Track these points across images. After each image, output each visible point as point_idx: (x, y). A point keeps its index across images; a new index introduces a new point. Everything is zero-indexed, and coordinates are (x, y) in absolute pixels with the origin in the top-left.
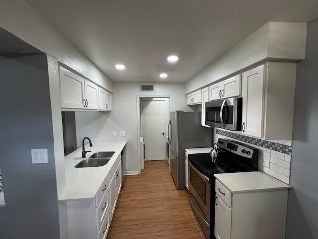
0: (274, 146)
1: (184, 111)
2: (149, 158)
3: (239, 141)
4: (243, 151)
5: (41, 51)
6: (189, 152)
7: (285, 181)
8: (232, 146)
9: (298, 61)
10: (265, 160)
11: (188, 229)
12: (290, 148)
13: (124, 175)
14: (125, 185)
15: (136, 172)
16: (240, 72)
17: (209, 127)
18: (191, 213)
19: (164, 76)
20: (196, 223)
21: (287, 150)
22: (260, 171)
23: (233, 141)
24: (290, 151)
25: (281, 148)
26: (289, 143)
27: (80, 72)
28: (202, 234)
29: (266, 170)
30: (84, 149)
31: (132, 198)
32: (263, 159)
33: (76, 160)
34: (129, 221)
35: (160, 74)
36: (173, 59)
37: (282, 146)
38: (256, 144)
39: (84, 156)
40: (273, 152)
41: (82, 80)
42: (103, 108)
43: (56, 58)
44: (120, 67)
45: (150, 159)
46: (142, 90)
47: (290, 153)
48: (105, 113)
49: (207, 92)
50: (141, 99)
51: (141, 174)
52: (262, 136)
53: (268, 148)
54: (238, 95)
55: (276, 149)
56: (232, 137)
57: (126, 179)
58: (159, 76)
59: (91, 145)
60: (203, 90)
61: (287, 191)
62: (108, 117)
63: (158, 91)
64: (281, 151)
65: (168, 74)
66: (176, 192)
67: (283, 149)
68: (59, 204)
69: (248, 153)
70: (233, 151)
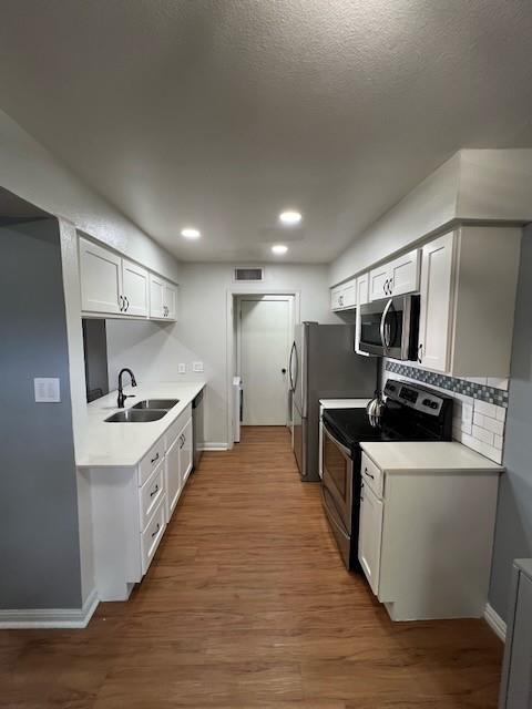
0: (480, 392)
1: (320, 323)
2: (253, 419)
3: (424, 384)
4: (426, 402)
5: (48, 214)
6: (326, 404)
7: (494, 458)
8: (409, 393)
9: (523, 225)
10: (464, 419)
11: (312, 549)
12: (506, 395)
13: (199, 449)
14: (201, 468)
15: (223, 446)
16: (418, 244)
17: (367, 355)
18: (323, 522)
19: (279, 250)
20: (329, 541)
21: (500, 398)
22: (456, 441)
23: (413, 385)
24: (505, 400)
25: (491, 396)
26: (503, 386)
27: (114, 245)
28: (337, 557)
29: (465, 439)
30: (120, 391)
31: (211, 491)
32: (461, 418)
33: (106, 411)
34: (202, 528)
35: (272, 246)
36: (290, 217)
37: (492, 391)
38: (451, 389)
39: (121, 404)
40: (479, 403)
41: (118, 260)
42: (158, 314)
43: (73, 224)
44: (191, 234)
45: (254, 422)
46: (239, 279)
47: (505, 404)
48: (162, 325)
49: (366, 283)
50: (236, 297)
51: (233, 450)
52: (448, 369)
53: (471, 395)
54: (414, 290)
55: (482, 398)
56: (413, 377)
57: (201, 456)
58: (270, 250)
59: (134, 383)
60: (360, 279)
61: (497, 478)
62: (169, 332)
63: (271, 282)
64: (491, 400)
65: (289, 246)
66: (300, 485)
67: (494, 397)
68: (77, 473)
69: (434, 405)
70: (408, 404)
